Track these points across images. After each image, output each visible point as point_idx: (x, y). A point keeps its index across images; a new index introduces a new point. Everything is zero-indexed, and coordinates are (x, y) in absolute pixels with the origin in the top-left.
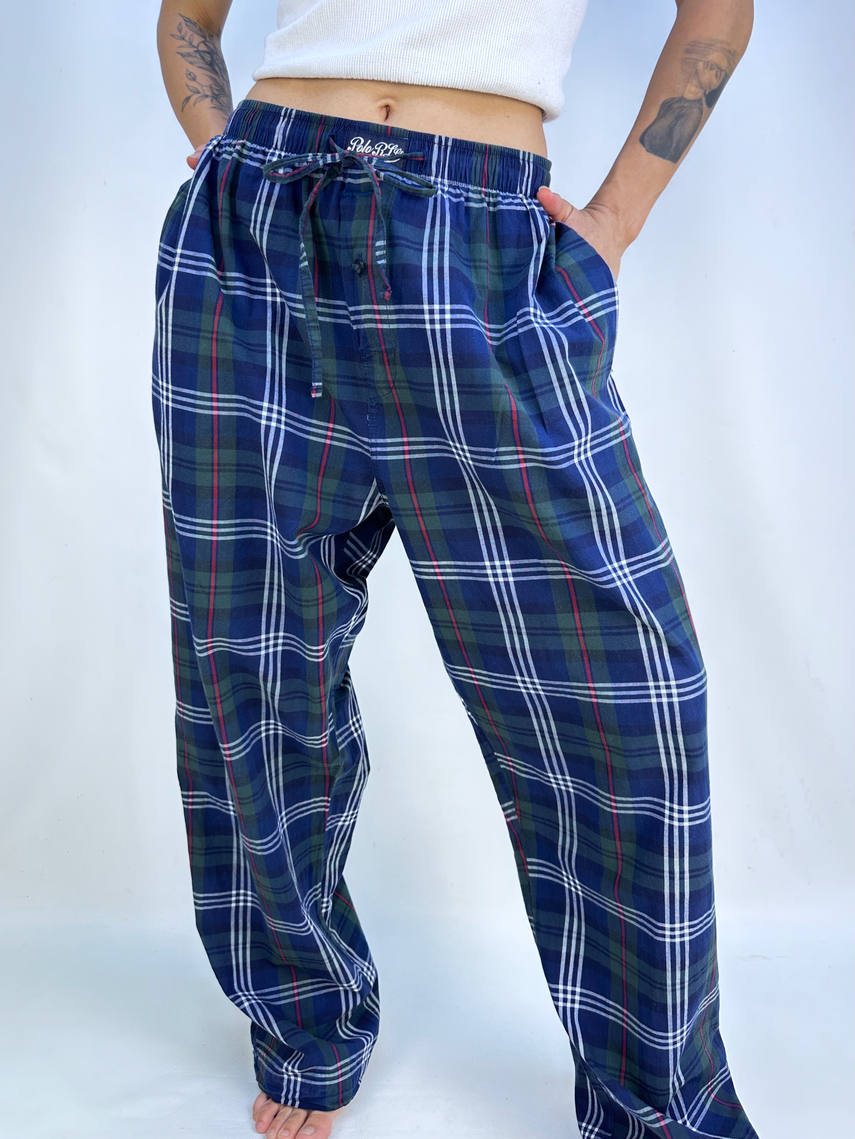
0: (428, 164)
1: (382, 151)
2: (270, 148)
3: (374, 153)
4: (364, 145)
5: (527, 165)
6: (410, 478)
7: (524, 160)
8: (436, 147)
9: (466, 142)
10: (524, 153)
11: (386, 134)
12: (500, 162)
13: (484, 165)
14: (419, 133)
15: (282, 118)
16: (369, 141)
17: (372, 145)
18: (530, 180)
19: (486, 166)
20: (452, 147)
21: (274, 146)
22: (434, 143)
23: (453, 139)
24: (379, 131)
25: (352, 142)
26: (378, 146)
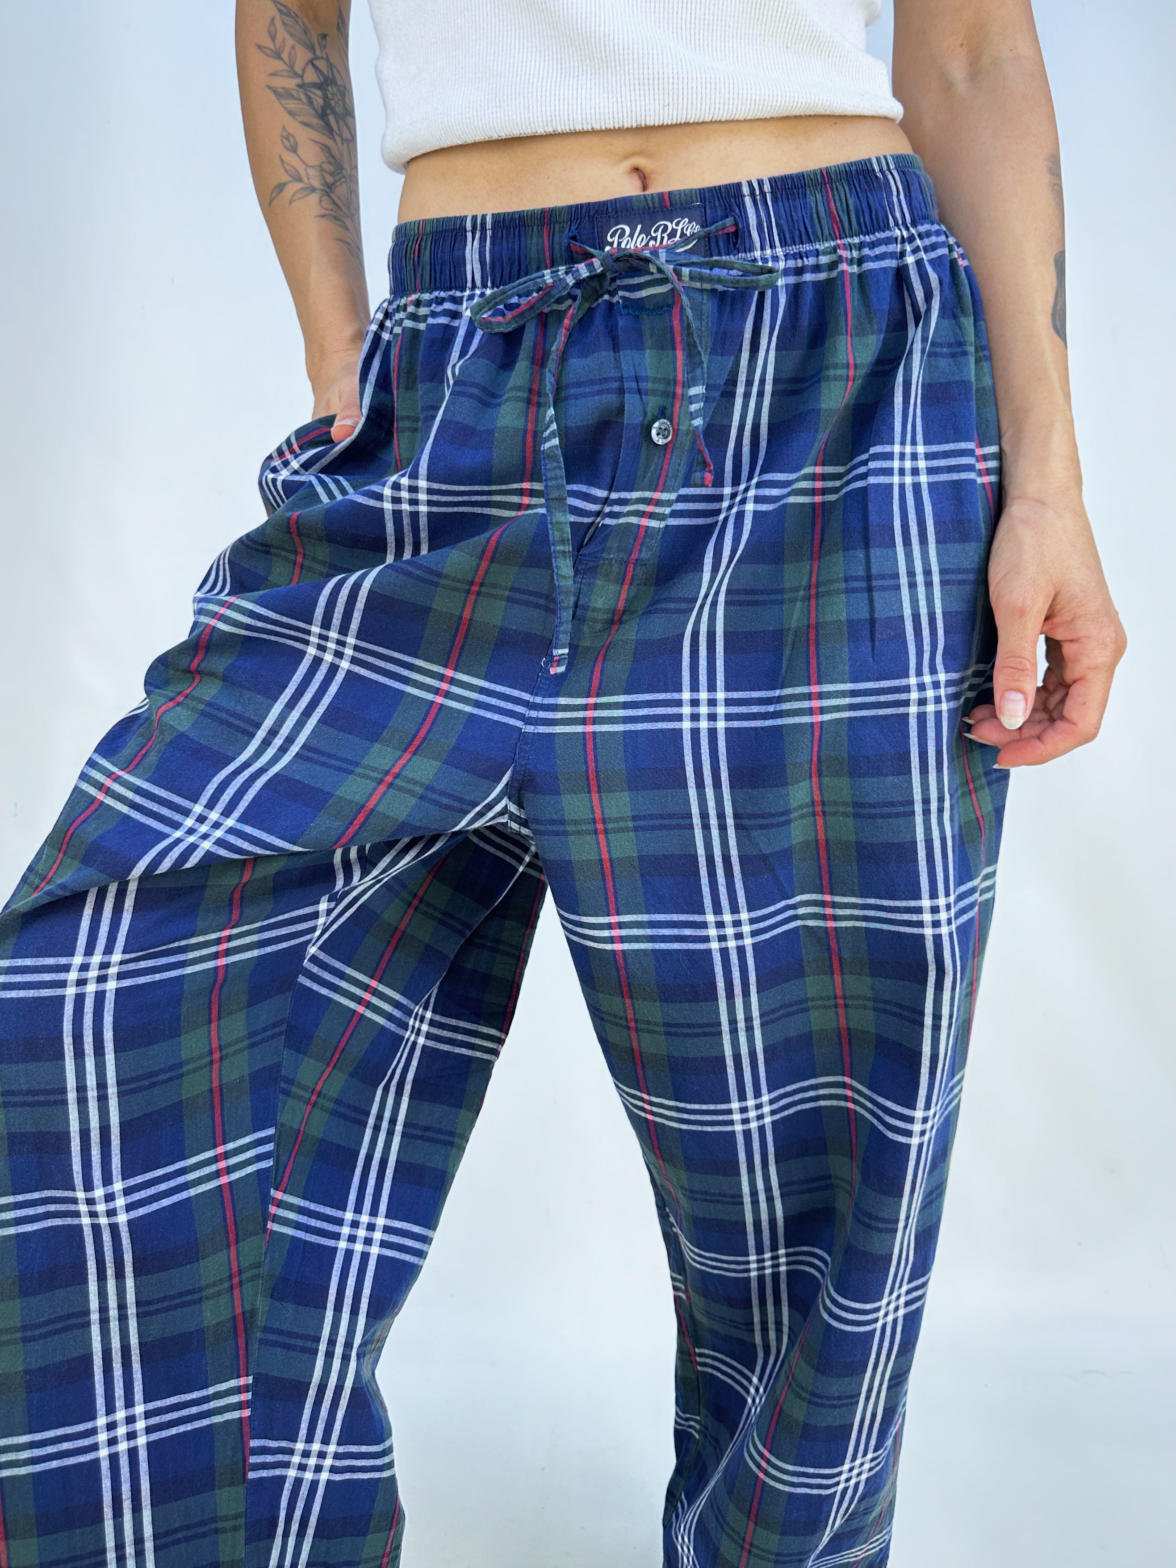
0: (746, 234)
1: (665, 235)
2: (463, 289)
3: (652, 243)
4: (631, 235)
5: (890, 177)
6: (592, 765)
7: (881, 171)
8: (748, 201)
9: (791, 177)
10: (878, 159)
11: (663, 207)
12: (850, 190)
13: (829, 203)
14: (715, 187)
15: (469, 235)
16: (639, 227)
17: (646, 231)
18: (902, 197)
19: (832, 204)
20: (772, 192)
21: (469, 284)
22: (743, 196)
23: (770, 180)
24: (651, 205)
25: (611, 237)
26: (656, 231)
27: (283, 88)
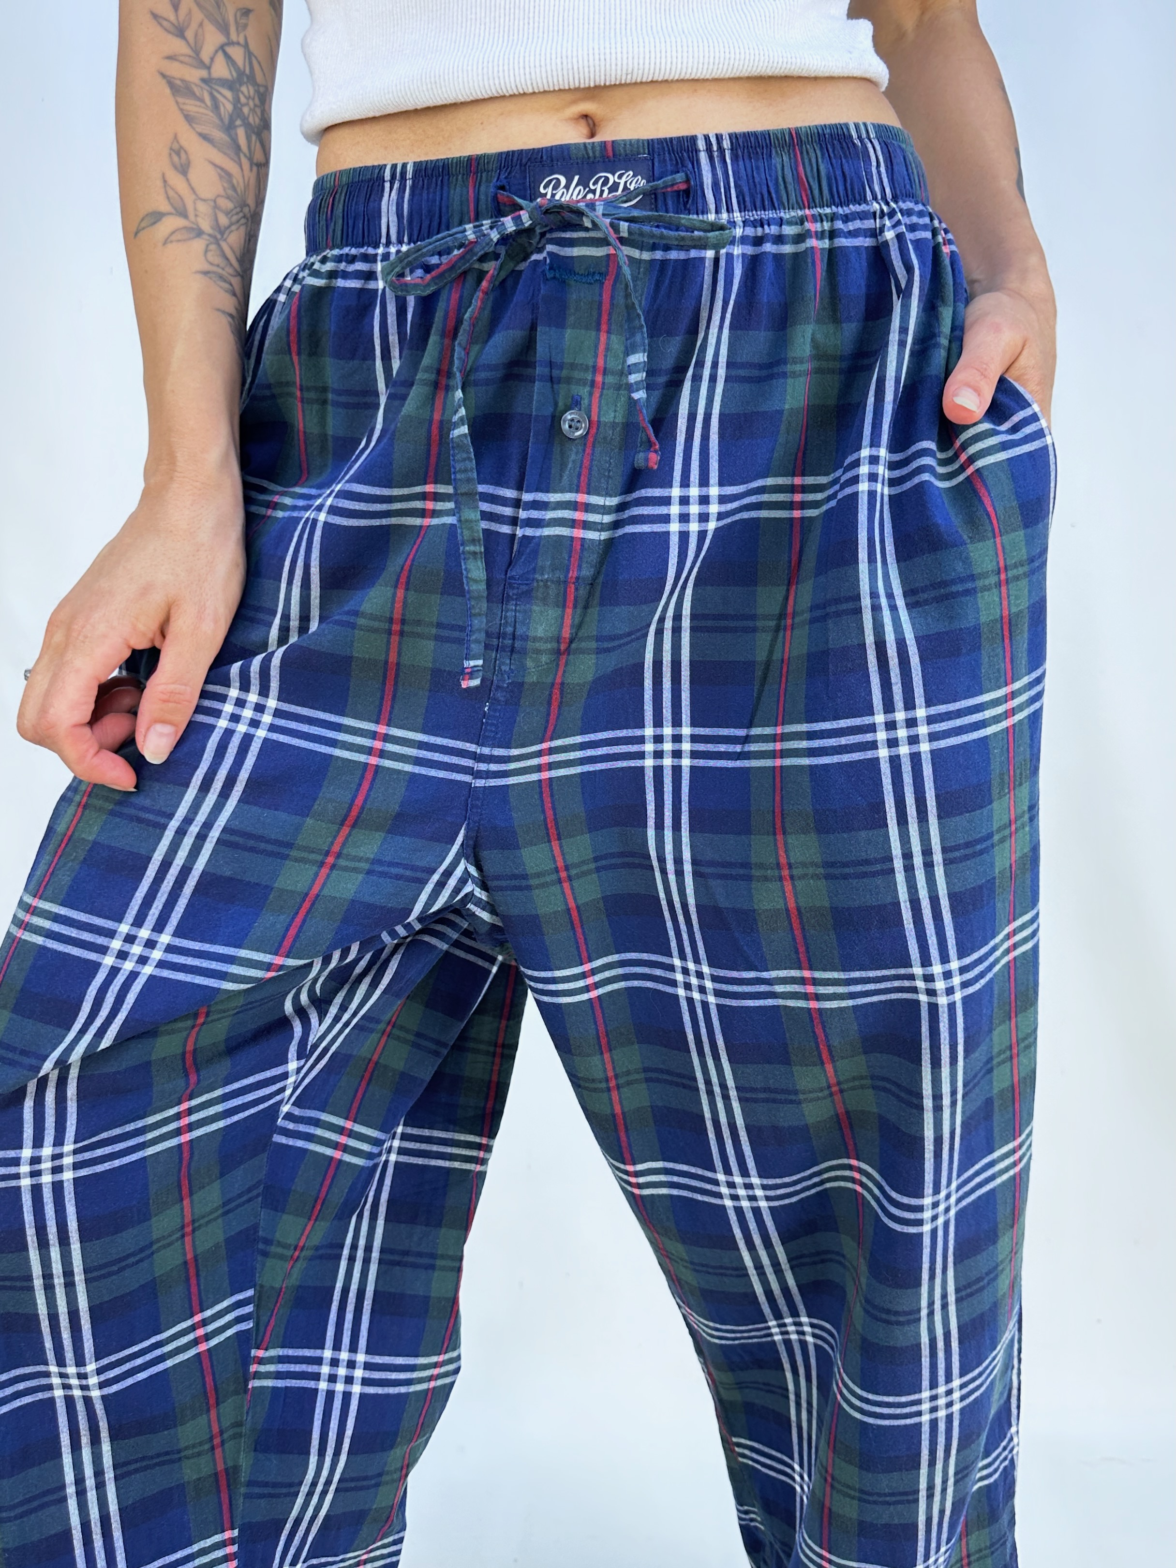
0: (699, 192)
1: (606, 189)
2: (376, 246)
3: (590, 196)
4: (567, 187)
5: (869, 145)
6: (550, 813)
7: (860, 137)
8: (704, 155)
9: (755, 134)
10: (857, 126)
11: (605, 157)
12: (823, 155)
13: (797, 166)
14: (666, 139)
15: (387, 185)
16: (577, 178)
17: (584, 183)
18: (883, 169)
19: (801, 168)
20: (732, 149)
21: (384, 240)
22: (697, 151)
23: (730, 135)
24: (591, 154)
25: (545, 188)
26: (595, 183)
27: (183, 81)
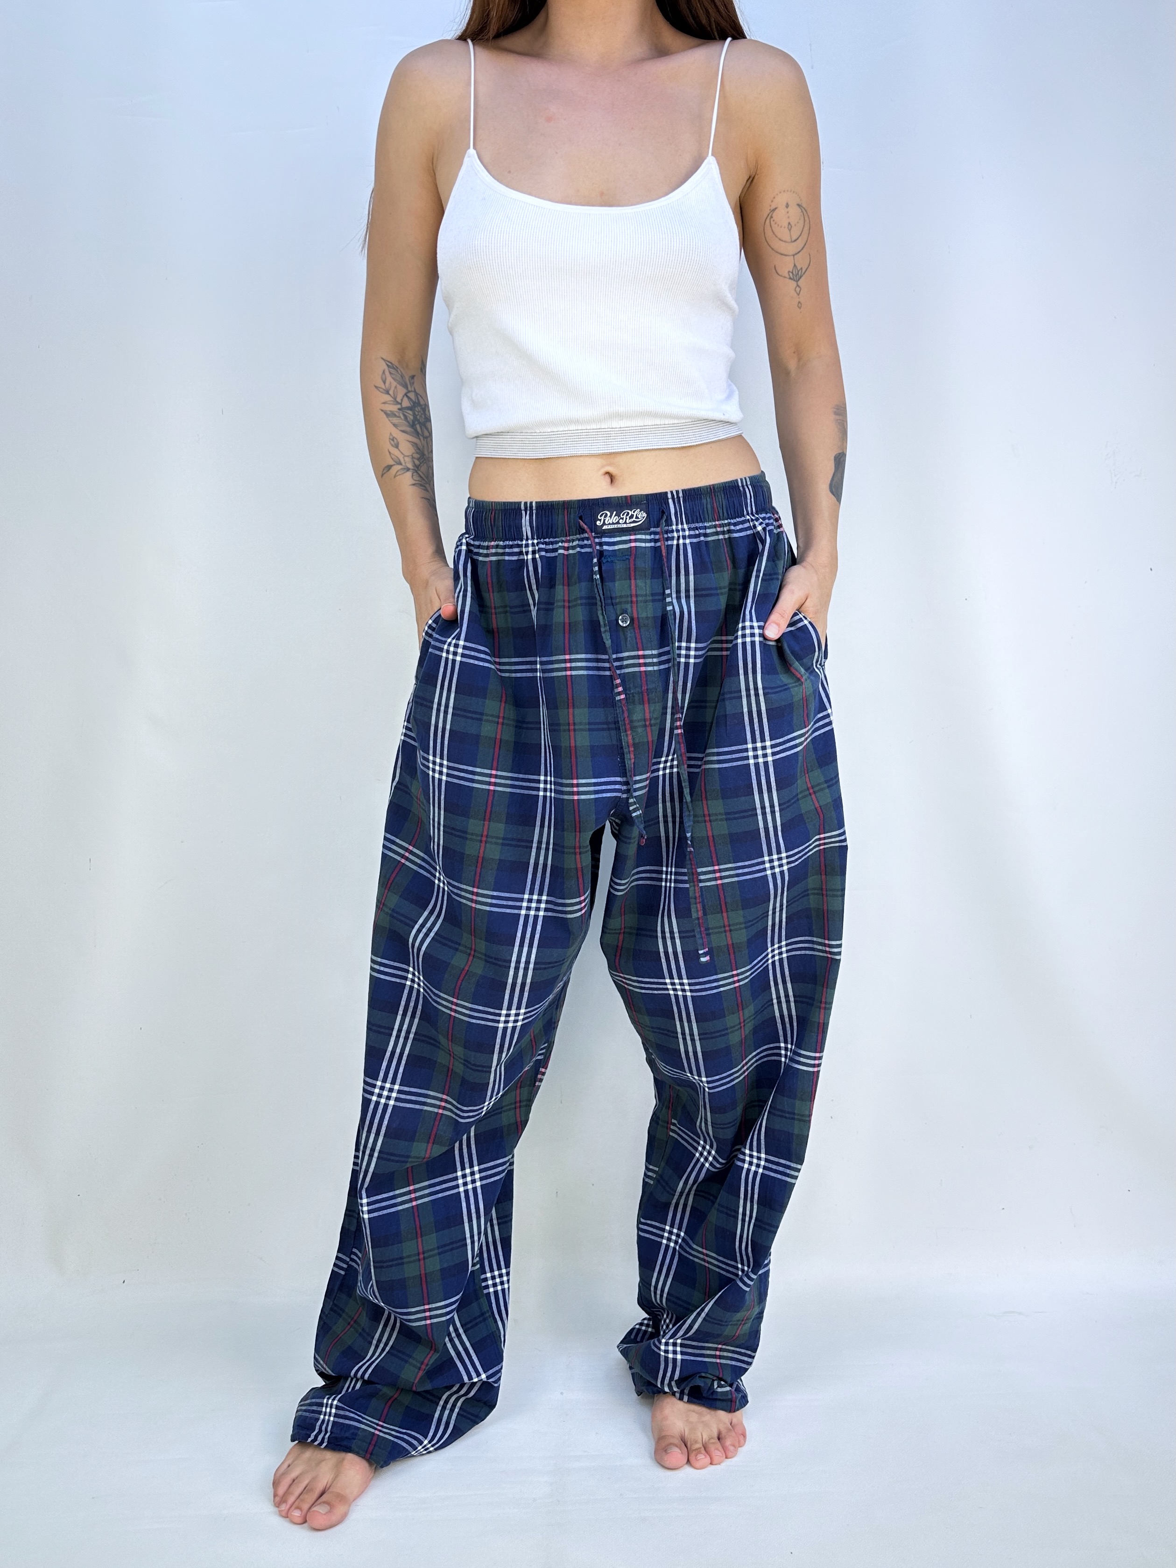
0: (669, 517)
1: (628, 517)
2: (522, 540)
3: (621, 521)
5: (747, 490)
7: (743, 486)
8: (670, 501)
9: (694, 489)
10: (741, 480)
11: (627, 503)
12: (725, 496)
13: (713, 503)
14: (652, 494)
15: (523, 512)
16: (615, 513)
17: (618, 515)
18: (753, 500)
19: (715, 504)
20: (683, 497)
21: (525, 537)
22: (668, 499)
23: (683, 491)
24: (621, 502)
25: (600, 516)
26: (623, 515)
27: (390, 411)
